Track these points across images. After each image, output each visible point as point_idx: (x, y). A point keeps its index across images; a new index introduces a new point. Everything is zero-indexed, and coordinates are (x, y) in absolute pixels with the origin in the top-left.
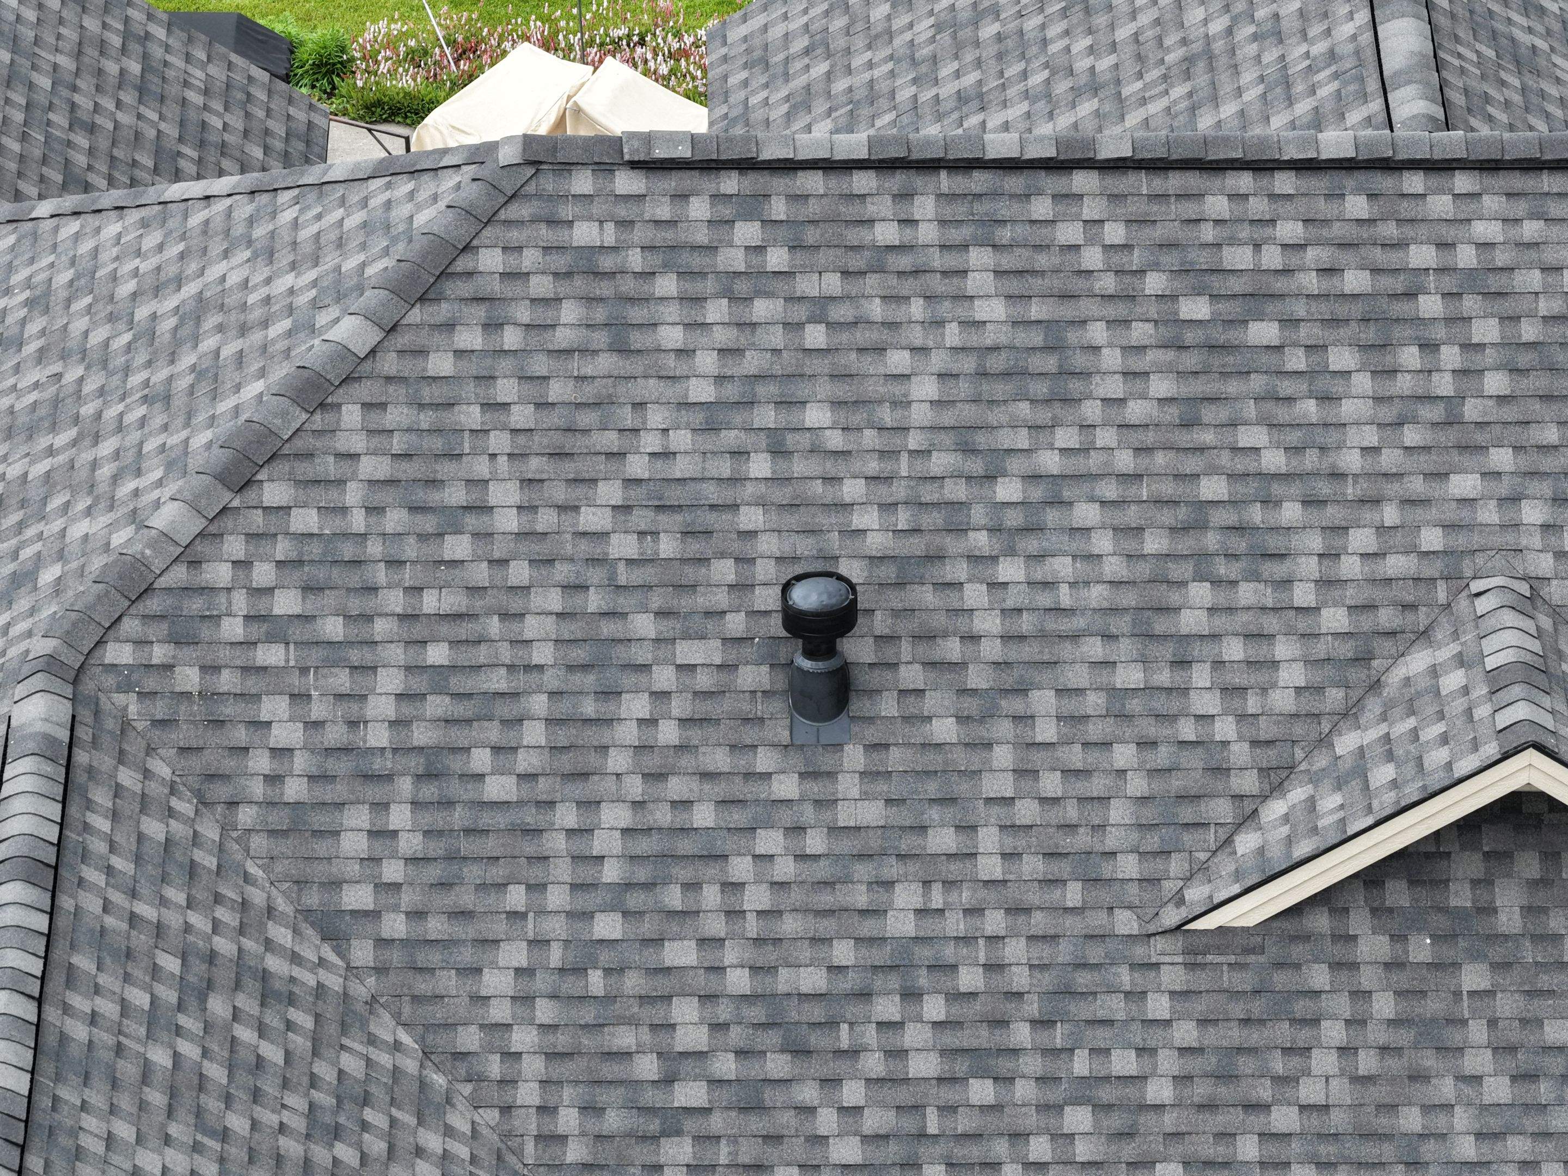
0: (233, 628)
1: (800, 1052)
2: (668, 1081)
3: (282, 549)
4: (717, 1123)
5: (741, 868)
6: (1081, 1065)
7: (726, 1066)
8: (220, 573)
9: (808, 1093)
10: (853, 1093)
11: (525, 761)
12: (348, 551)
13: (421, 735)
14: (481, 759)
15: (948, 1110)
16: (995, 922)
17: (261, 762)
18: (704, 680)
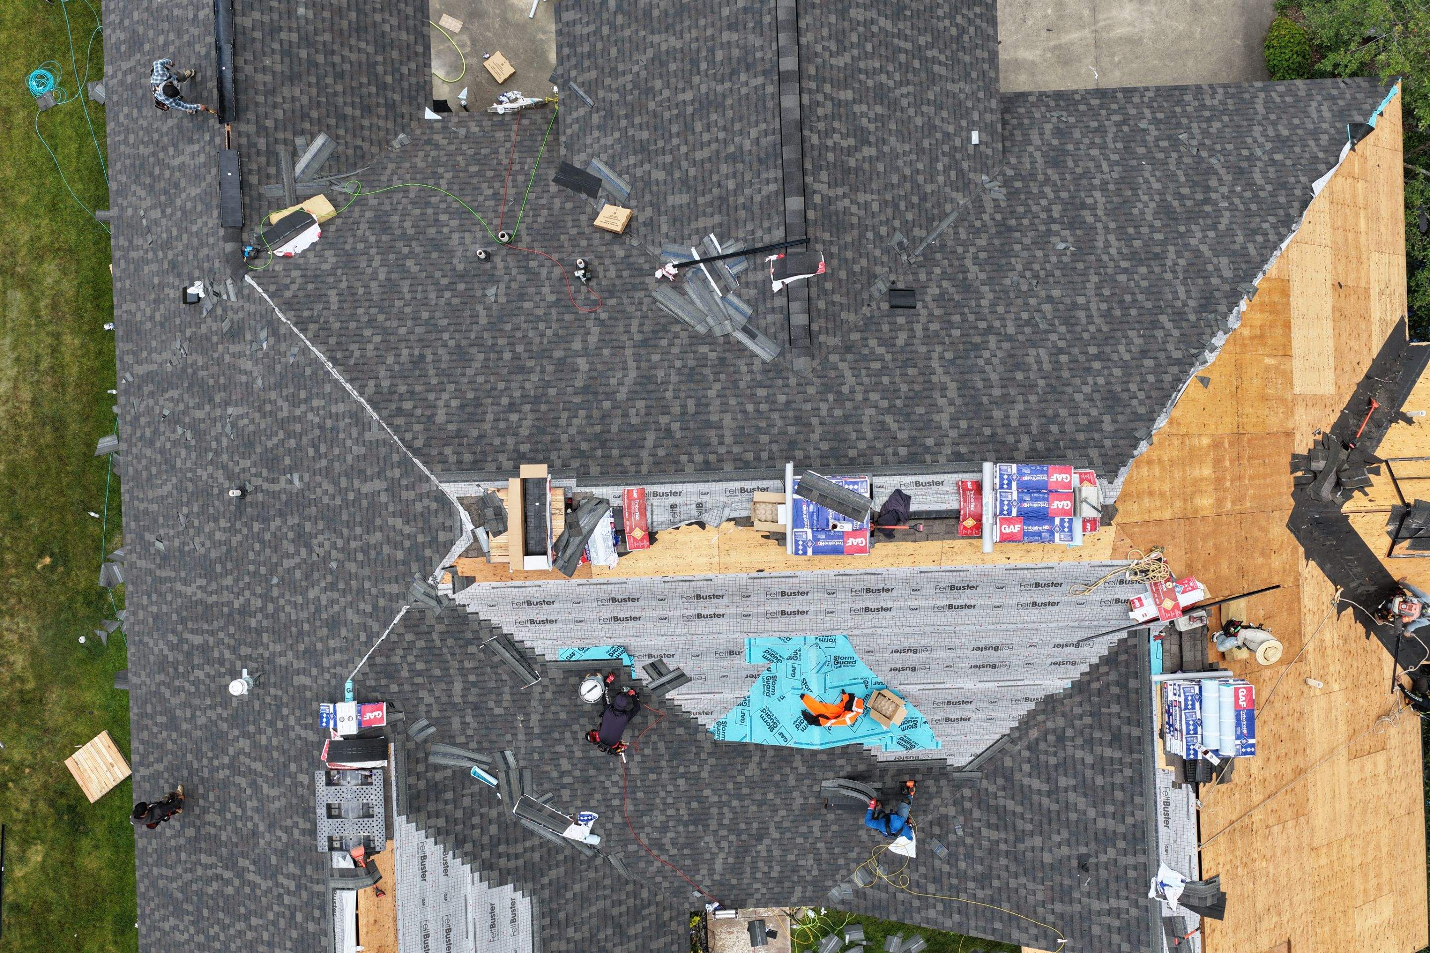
0: (405, 673)
1: (598, 769)
2: (561, 777)
3: (415, 652)
4: (576, 786)
5: (576, 727)
6: (681, 770)
7: (577, 773)
8: (397, 659)
9: (602, 778)
10: (615, 778)
11: (505, 704)
12: (437, 652)
13: (471, 699)
14: (491, 704)
15: (643, 780)
16: (654, 738)
17: (422, 708)
18: (558, 682)
